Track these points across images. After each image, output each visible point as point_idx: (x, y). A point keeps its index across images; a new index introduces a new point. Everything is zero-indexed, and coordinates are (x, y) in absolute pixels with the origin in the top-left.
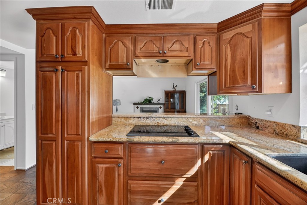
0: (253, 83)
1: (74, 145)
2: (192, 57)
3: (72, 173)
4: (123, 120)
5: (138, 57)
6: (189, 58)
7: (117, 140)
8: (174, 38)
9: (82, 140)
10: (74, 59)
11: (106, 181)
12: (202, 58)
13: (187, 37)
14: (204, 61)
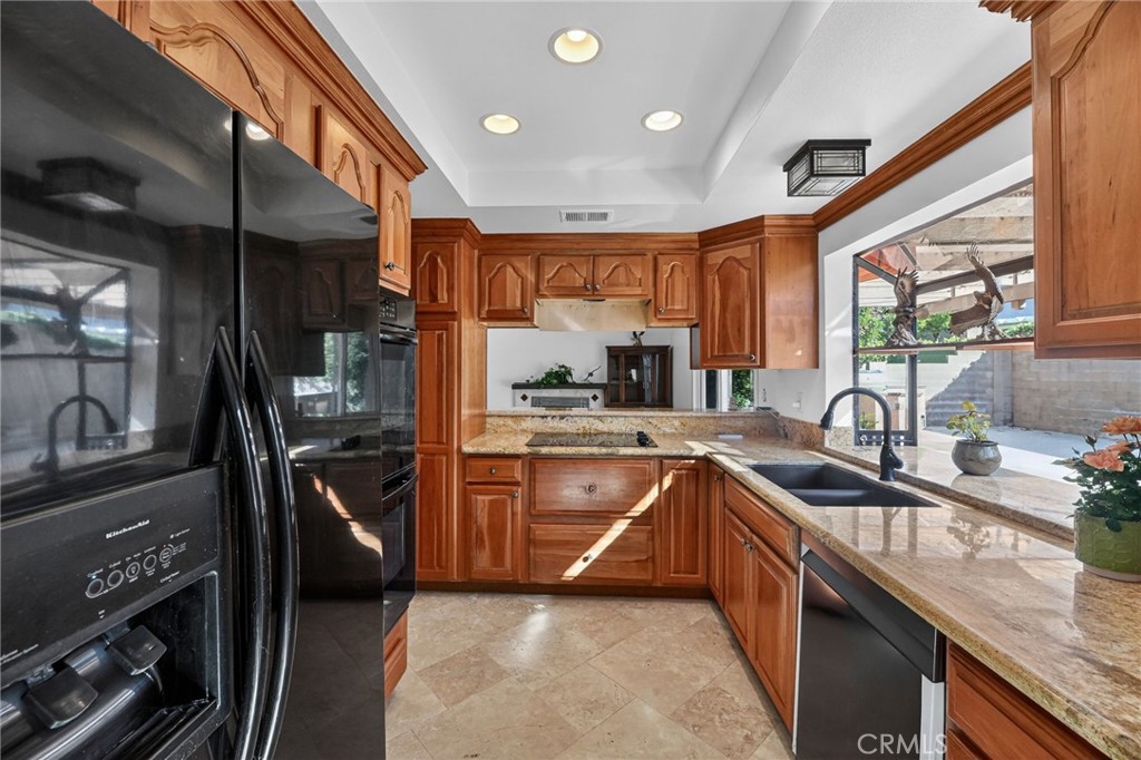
0: (753, 351)
1: (433, 462)
2: (651, 297)
3: (430, 511)
4: (510, 422)
5: (543, 296)
6: (644, 298)
7: (512, 451)
8: (613, 258)
9: (447, 454)
10: (434, 308)
11: (491, 526)
12: (670, 297)
13: (639, 258)
14: (673, 304)
